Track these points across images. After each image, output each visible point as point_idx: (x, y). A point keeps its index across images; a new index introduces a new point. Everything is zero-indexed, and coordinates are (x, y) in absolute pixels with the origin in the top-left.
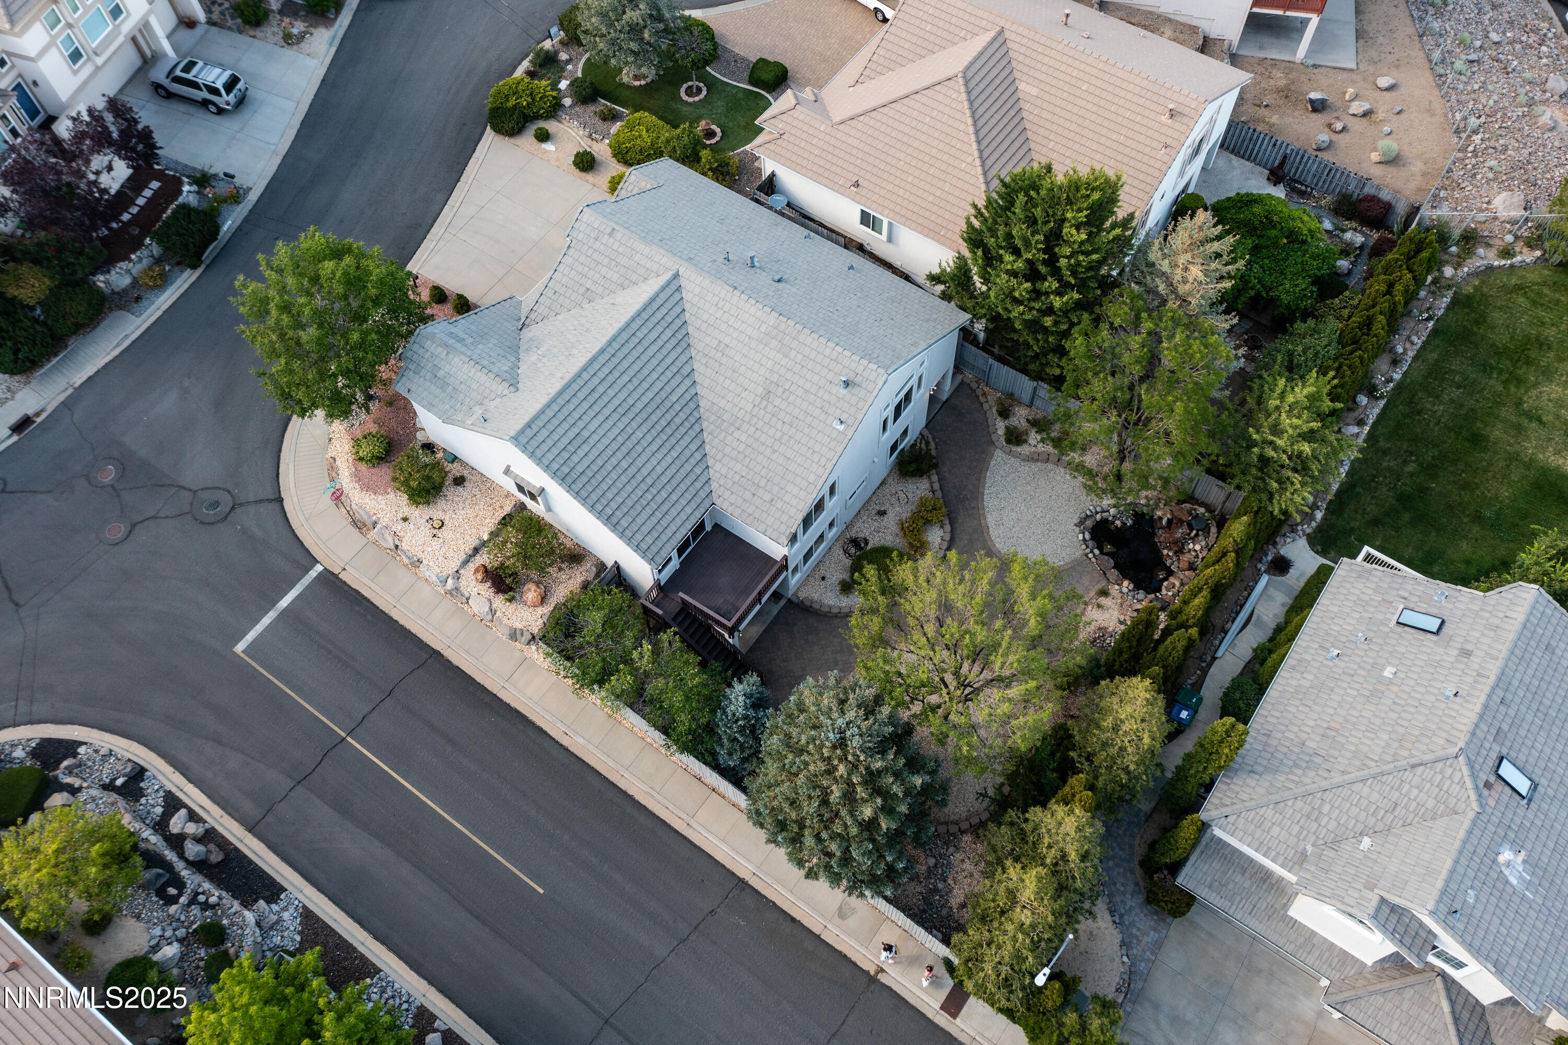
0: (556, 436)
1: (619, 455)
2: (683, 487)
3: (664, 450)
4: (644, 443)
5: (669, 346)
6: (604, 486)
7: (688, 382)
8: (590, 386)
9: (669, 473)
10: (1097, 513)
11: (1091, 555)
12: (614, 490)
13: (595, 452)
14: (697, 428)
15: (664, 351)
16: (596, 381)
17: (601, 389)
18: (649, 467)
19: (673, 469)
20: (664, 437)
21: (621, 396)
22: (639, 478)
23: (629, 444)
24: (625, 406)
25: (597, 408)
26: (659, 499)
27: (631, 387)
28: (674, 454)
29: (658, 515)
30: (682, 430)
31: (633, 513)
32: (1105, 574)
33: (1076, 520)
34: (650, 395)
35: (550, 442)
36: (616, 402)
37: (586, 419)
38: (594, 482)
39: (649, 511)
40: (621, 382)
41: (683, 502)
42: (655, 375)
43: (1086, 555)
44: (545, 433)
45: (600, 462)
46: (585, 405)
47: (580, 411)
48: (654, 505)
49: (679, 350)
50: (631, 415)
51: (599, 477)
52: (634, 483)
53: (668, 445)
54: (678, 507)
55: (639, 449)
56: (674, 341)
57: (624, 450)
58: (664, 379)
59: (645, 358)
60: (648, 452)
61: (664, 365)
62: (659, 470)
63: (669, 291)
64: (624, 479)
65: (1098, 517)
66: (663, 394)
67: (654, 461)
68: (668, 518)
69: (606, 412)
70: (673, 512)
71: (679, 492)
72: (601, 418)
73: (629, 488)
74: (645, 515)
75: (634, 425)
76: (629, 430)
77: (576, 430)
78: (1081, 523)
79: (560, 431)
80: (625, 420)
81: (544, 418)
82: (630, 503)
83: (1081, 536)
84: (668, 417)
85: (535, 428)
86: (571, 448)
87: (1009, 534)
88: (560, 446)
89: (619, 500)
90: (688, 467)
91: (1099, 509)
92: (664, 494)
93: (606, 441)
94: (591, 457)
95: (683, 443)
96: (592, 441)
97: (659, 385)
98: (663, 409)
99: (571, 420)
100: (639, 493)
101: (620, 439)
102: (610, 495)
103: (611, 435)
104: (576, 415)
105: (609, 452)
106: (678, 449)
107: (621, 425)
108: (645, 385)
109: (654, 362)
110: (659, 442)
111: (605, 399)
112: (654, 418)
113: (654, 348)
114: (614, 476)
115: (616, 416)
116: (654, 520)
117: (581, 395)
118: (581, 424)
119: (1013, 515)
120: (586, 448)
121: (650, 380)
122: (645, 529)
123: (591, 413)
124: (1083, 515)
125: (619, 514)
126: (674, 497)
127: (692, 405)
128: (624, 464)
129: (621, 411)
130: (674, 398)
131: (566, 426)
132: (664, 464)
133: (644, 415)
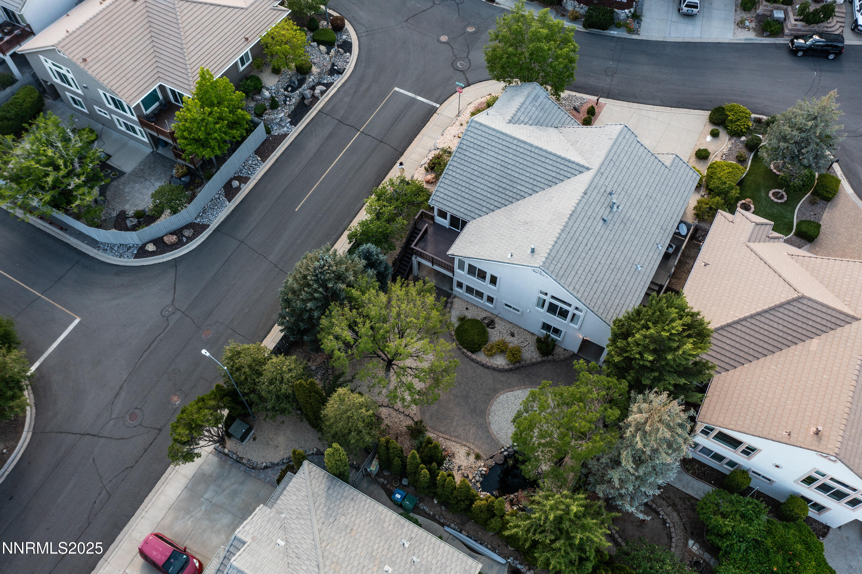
0: (479, 138)
1: (480, 169)
2: (473, 204)
3: (489, 190)
4: (490, 179)
5: (547, 177)
6: (462, 167)
7: (530, 192)
8: (511, 146)
9: (478, 196)
11: (503, 450)
12: (461, 172)
13: (477, 158)
14: (507, 203)
15: (542, 175)
16: (514, 147)
17: (511, 151)
18: (478, 185)
19: (481, 197)
20: (496, 188)
21: (510, 162)
22: (471, 182)
23: (487, 173)
24: (506, 165)
25: (500, 152)
26: (463, 194)
27: (517, 164)
28: (489, 195)
29: (455, 196)
30: (503, 196)
31: (453, 184)
32: (491, 458)
34: (517, 175)
35: (476, 136)
36: (507, 160)
37: (493, 149)
38: (462, 162)
39: (456, 191)
40: (518, 159)
41: (466, 206)
42: (528, 174)
43: (503, 447)
44: (480, 133)
45: (473, 161)
46: (500, 146)
47: (496, 145)
48: (459, 193)
49: (546, 182)
50: (502, 169)
51: (465, 163)
52: (468, 180)
53: (493, 191)
54: (462, 205)
55: (486, 178)
56: (550, 178)
57: (483, 171)
58: (527, 179)
59: (535, 167)
60: (486, 183)
61: (535, 177)
62: (479, 190)
63: (577, 168)
64: (468, 175)
66: (519, 181)
67: (482, 187)
68: (455, 202)
69: (500, 157)
70: (459, 203)
71: (470, 203)
72: (496, 155)
73: (464, 179)
74: (453, 190)
75: (498, 172)
76: (494, 170)
77: (486, 146)
79: (483, 139)
80: (499, 167)
81: (487, 130)
82: (457, 181)
83: (515, 444)
84: (508, 187)
85: (480, 128)
86: (476, 147)
87: (510, 403)
88: (476, 141)
89: (457, 176)
90: (484, 204)
92: (467, 196)
93: (485, 161)
94: (474, 157)
95: (496, 198)
96: (482, 155)
97: (523, 178)
98: (511, 184)
99: (490, 142)
100: (464, 184)
101: (488, 168)
102: (458, 171)
103: (488, 163)
104: (493, 144)
105: (480, 164)
106: (492, 197)
107: (495, 166)
108: (521, 171)
109: (535, 172)
110: (493, 186)
111: (507, 155)
112: (505, 180)
113: (543, 170)
114: (469, 170)
115: (499, 162)
116: (452, 195)
117: (504, 143)
118: (489, 147)
120: (478, 153)
121: (524, 173)
122: (446, 192)
123: (497, 150)
125: (450, 178)
126: (467, 201)
127: (518, 197)
128: (476, 173)
129: (503, 164)
130: (519, 187)
131: (486, 141)
132: (482, 192)
133: (504, 175)
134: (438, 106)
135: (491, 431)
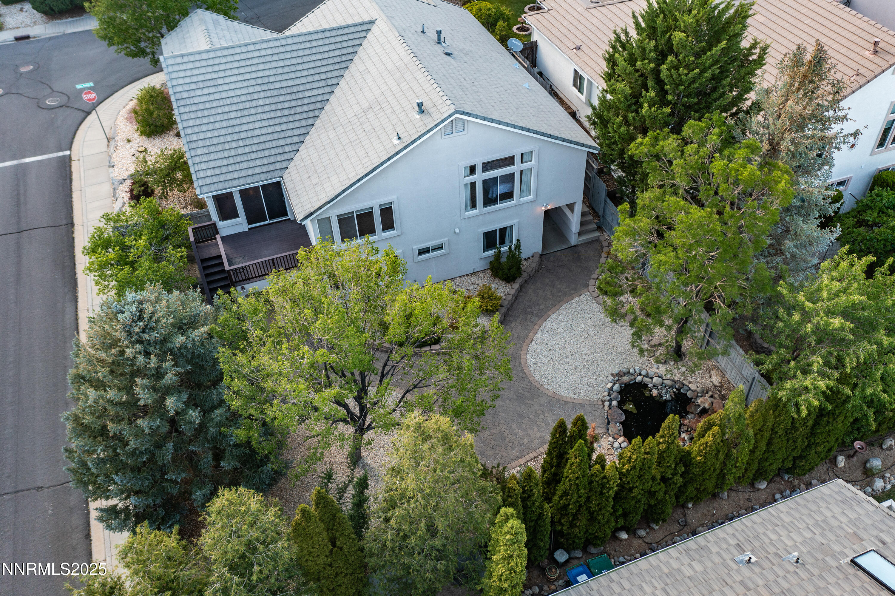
0: (196, 72)
1: (234, 107)
2: (267, 153)
3: (272, 122)
4: (260, 110)
5: (331, 61)
6: (205, 120)
7: (328, 90)
8: (249, 55)
9: (262, 139)
10: (640, 374)
11: (607, 404)
12: (211, 127)
13: (217, 96)
14: (310, 122)
15: (324, 62)
16: (257, 54)
17: (256, 61)
18: (251, 126)
19: (269, 138)
20: (279, 114)
21: (267, 73)
22: (237, 129)
23: (248, 105)
24: (266, 80)
25: (242, 70)
26: (240, 151)
27: (280, 71)
28: (278, 128)
29: (231, 161)
30: (298, 117)
31: (213, 149)
32: (609, 423)
33: (615, 371)
34: (291, 83)
35: (189, 73)
36: (261, 74)
37: (229, 73)
38: (200, 114)
39: (226, 154)
40: (274, 65)
41: (258, 163)
42: (305, 73)
43: (603, 402)
44: (190, 66)
45: (215, 104)
46: (236, 65)
47: (229, 66)
48: (233, 153)
49: (337, 66)
50: (265, 87)
51: (206, 113)
52: (230, 130)
53: (278, 121)
54: (251, 164)
55: (253, 111)
56: (338, 60)
57: (241, 106)
58: (310, 79)
59: (305, 59)
60: (259, 117)
61: (317, 70)
62: (257, 132)
63: (358, 29)
64: (224, 124)
65: (639, 379)
66: (302, 88)
67: (257, 125)
68: (237, 167)
69: (248, 76)
70: (245, 165)
71: (260, 155)
72: (240, 78)
73: (223, 132)
74: (220, 155)
75: (262, 95)
76: (256, 96)
77: (215, 76)
78: (620, 375)
79: (203, 70)
80: (258, 88)
81: (198, 57)
82: (215, 141)
83: (609, 385)
84: (293, 104)
85: (186, 59)
86: (201, 85)
87: (546, 353)
88: (195, 79)
89: (209, 135)
90: (282, 142)
91: (644, 372)
92: (247, 150)
93: (231, 94)
94: (211, 98)
95: (291, 126)
96: (220, 88)
97: (303, 80)
98: (294, 97)
99: (216, 68)
100: (228, 138)
101: (243, 98)
102: (204, 128)
103: (238, 92)
104: (223, 67)
105: (228, 101)
106: (284, 127)
107: (251, 90)
108: (293, 75)
109: (312, 65)
110: (272, 115)
111: (254, 68)
112: (282, 99)
113: (319, 57)
114: (218, 118)
115: (253, 82)
116: (225, 162)
117: (237, 57)
118: (222, 74)
119: (562, 342)
120: (212, 90)
121: (299, 74)
122: (212, 164)
123: (236, 72)
124: (625, 370)
125: (201, 144)
126: (253, 156)
127: (319, 105)
128: (233, 115)
129: (259, 81)
130: (308, 94)
131: (210, 69)
132: (264, 131)
133: (275, 93)
134: (67, 153)
135: (568, 400)
